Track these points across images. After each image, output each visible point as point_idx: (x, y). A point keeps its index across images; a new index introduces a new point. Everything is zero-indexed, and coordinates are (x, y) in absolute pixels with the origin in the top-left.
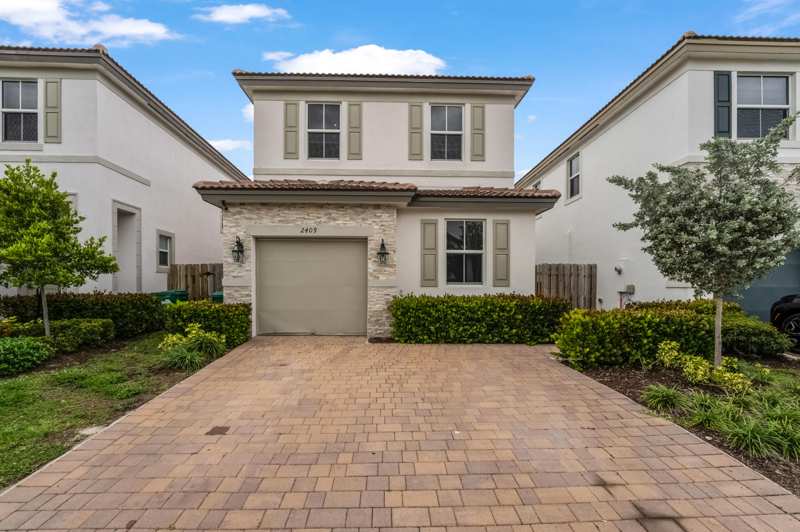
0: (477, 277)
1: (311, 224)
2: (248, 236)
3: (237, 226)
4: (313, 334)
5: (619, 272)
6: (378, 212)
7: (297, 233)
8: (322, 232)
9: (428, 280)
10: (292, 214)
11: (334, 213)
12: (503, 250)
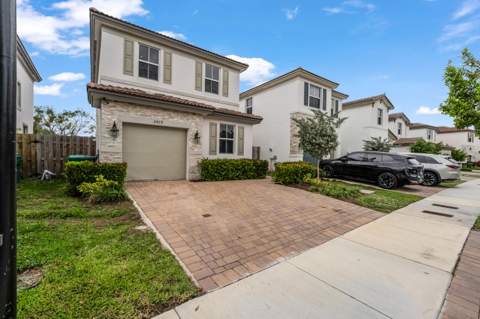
0: (231, 151)
1: (160, 118)
2: (119, 121)
3: (112, 114)
4: (156, 180)
5: (271, 150)
6: (195, 117)
7: (151, 123)
8: (165, 124)
9: (212, 152)
10: (149, 112)
11: (173, 115)
12: (241, 139)
